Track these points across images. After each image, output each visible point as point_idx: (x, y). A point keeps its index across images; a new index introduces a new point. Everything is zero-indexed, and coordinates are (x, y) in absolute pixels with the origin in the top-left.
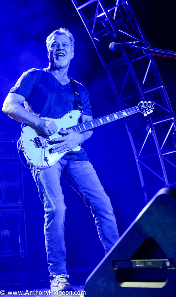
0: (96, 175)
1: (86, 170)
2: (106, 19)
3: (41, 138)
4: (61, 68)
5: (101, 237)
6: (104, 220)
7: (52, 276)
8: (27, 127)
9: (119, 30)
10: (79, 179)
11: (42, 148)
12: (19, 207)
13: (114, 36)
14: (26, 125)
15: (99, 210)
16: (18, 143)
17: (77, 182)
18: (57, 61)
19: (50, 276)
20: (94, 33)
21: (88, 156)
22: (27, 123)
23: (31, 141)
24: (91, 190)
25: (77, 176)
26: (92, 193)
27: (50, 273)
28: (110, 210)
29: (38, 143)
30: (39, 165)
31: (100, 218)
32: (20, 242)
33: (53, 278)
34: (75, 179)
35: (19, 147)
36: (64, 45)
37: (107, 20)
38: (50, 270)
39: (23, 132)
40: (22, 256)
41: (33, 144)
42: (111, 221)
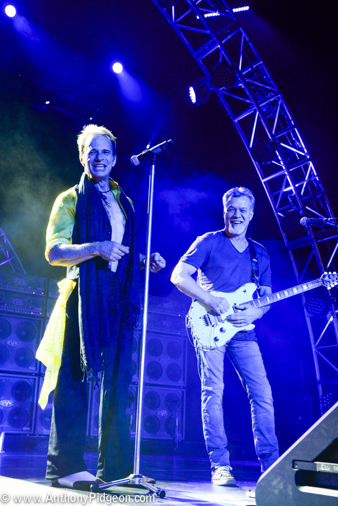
0: (261, 358)
1: (250, 351)
2: (293, 195)
3: (211, 317)
4: (236, 235)
5: (254, 427)
6: (260, 408)
7: (214, 467)
8: (196, 302)
9: (307, 207)
10: (241, 359)
11: (213, 326)
12: (179, 387)
13: (301, 213)
14: (196, 300)
15: (257, 396)
16: (187, 318)
17: (238, 362)
18: (232, 228)
19: (212, 467)
20: (279, 208)
21: (256, 336)
22: (197, 299)
23: (200, 318)
24: (251, 373)
25: (239, 355)
26: (251, 377)
27: (212, 464)
28: (269, 399)
29: (207, 321)
30: (208, 346)
31: (255, 405)
32: (177, 424)
33: (214, 469)
34: (236, 358)
35: (187, 324)
36: (242, 210)
37: (295, 196)
38: (211, 460)
39: (192, 308)
40: (178, 440)
41: (202, 321)
42: (267, 411)
